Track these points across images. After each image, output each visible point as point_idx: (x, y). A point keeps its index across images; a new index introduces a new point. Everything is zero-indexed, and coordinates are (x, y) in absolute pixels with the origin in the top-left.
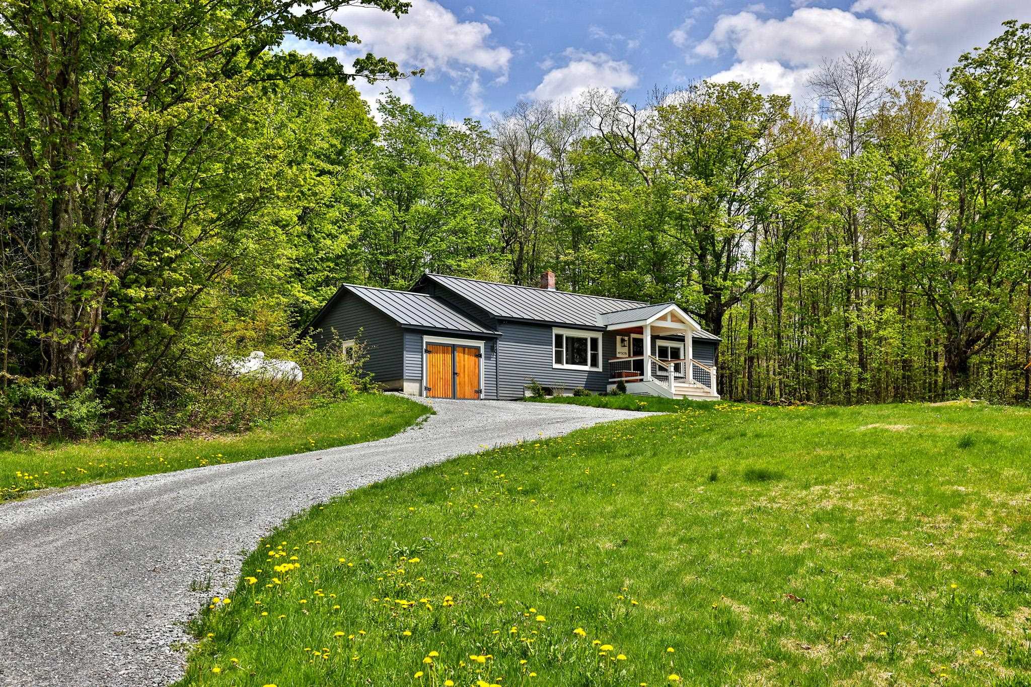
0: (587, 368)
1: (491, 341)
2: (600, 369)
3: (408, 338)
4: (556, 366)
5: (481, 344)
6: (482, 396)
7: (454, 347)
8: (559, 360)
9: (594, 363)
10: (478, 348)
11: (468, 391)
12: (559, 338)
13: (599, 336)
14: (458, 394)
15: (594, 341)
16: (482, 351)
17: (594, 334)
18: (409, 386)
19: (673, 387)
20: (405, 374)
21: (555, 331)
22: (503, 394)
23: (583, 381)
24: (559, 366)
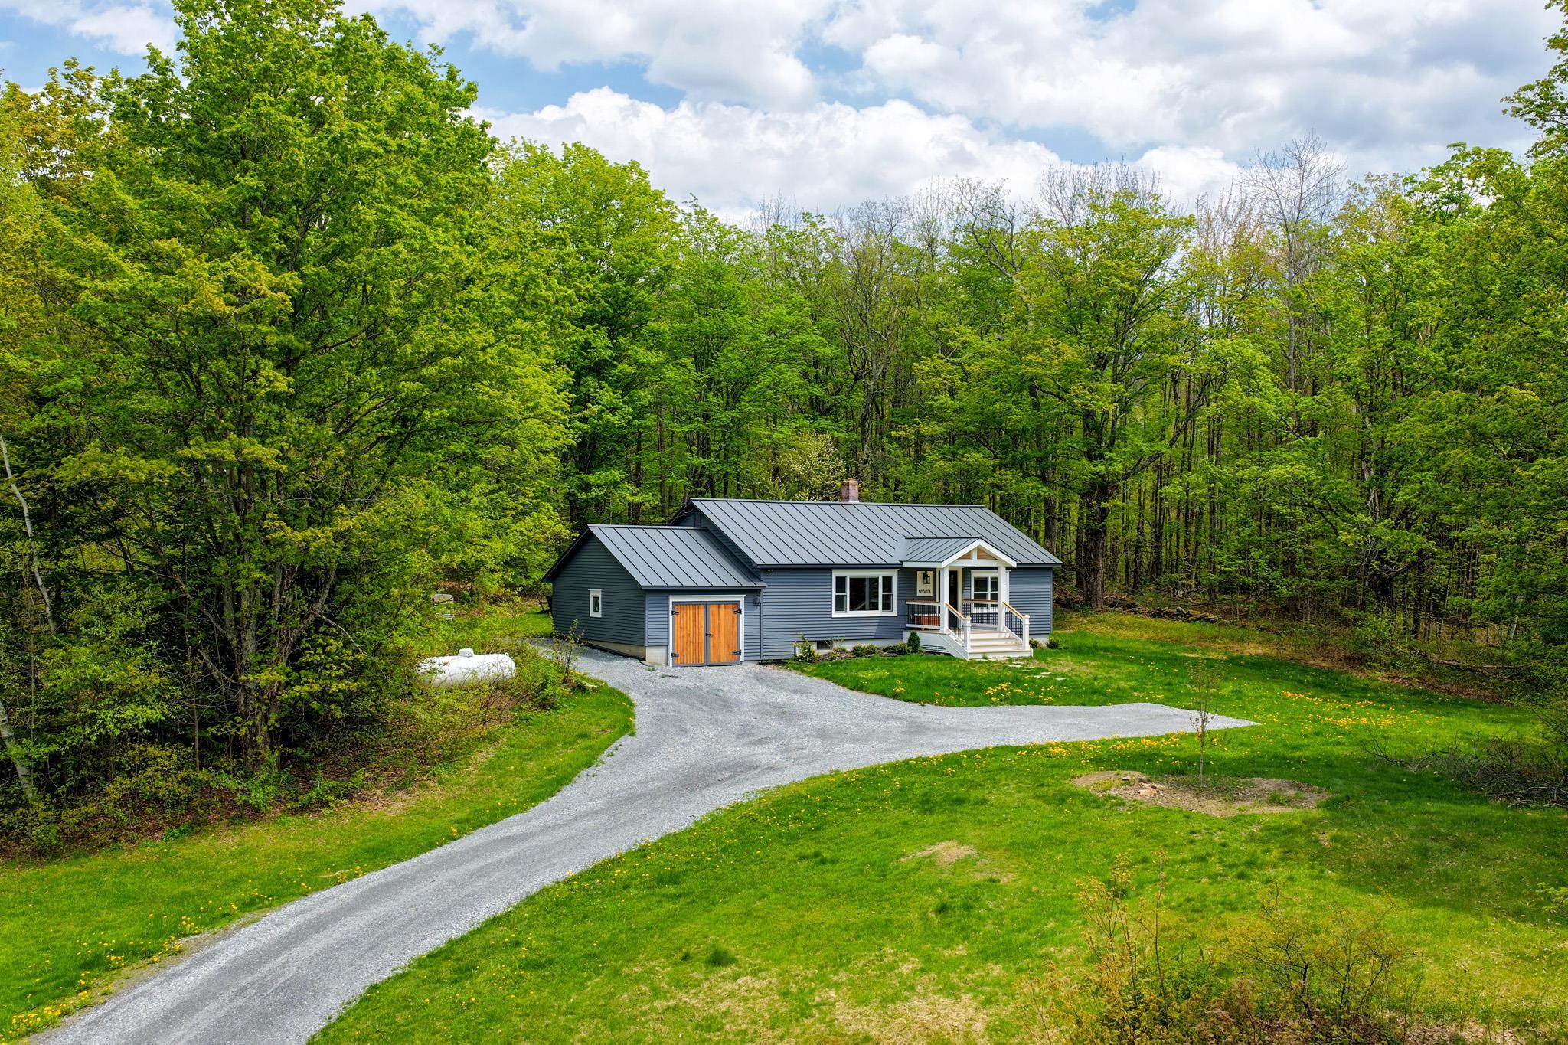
0: (879, 613)
1: (753, 594)
2: (894, 613)
3: (650, 601)
4: (836, 614)
5: (741, 598)
6: (742, 658)
7: (706, 604)
8: (840, 606)
9: (887, 606)
10: (737, 603)
11: (724, 655)
12: (841, 581)
13: (894, 575)
14: (712, 659)
15: (888, 581)
16: (742, 606)
17: (887, 573)
18: (654, 654)
19: (969, 644)
20: (648, 640)
21: (836, 574)
22: (769, 653)
23: (873, 629)
24: (841, 614)
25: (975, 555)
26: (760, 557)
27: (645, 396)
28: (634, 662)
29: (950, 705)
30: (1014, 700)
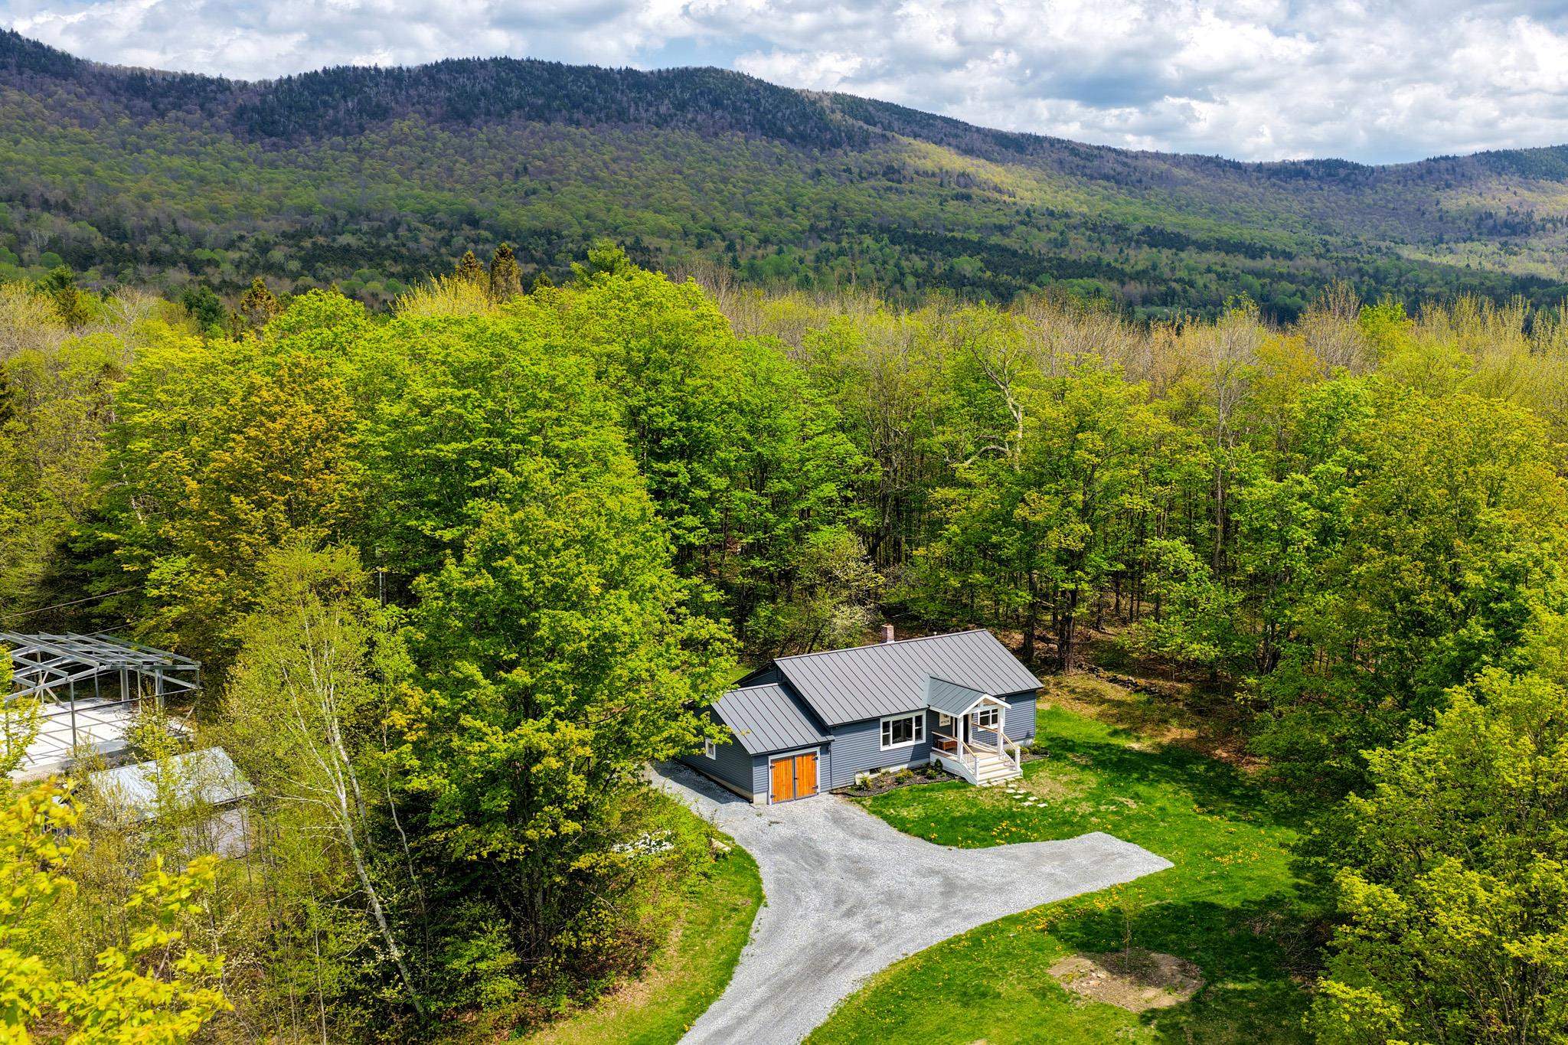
0: (912, 743)
1: (825, 747)
2: (924, 741)
3: (756, 761)
4: (883, 748)
5: (817, 749)
6: (819, 790)
7: (794, 758)
8: (886, 741)
9: (919, 737)
10: (814, 753)
11: (806, 790)
12: (886, 726)
13: (924, 714)
14: (798, 794)
15: (919, 719)
16: (818, 755)
17: (918, 714)
18: (759, 798)
19: (979, 770)
20: (755, 788)
21: (882, 720)
22: (838, 783)
23: (909, 755)
24: (887, 748)
25: (982, 704)
26: (831, 719)
28: (745, 805)
29: (968, 847)
30: (1013, 839)
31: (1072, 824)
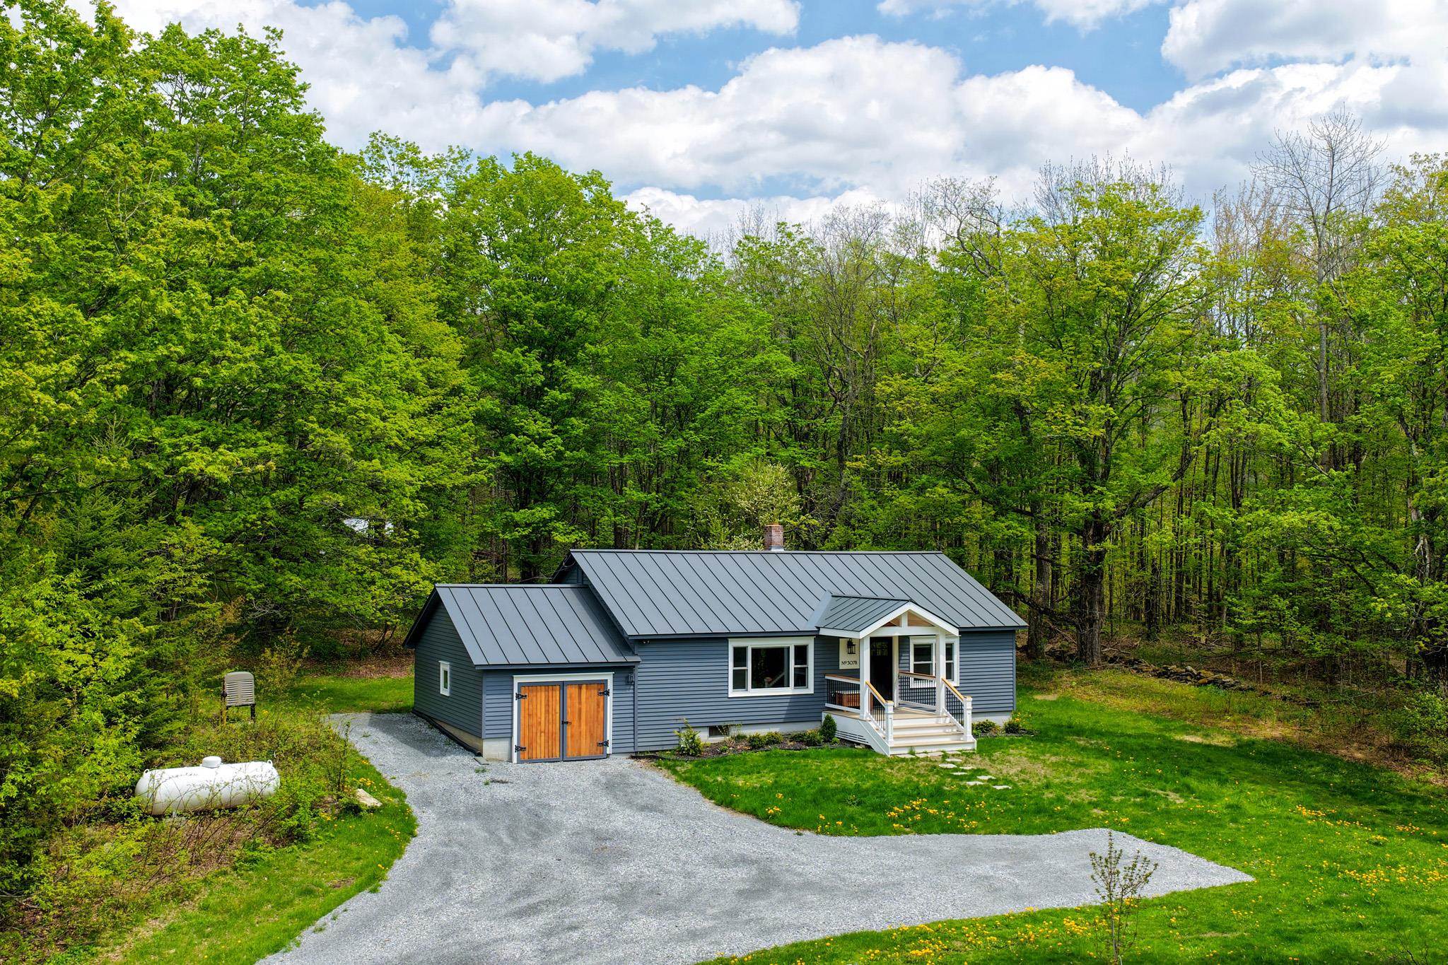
0: (790, 690)
1: (624, 672)
2: (810, 690)
3: (488, 681)
4: (733, 693)
5: (608, 677)
6: (609, 750)
7: (563, 685)
8: (739, 682)
9: (801, 680)
10: (604, 683)
11: (586, 747)
12: (740, 655)
13: (810, 643)
14: (570, 752)
15: (801, 652)
16: (610, 686)
17: (801, 642)
18: (491, 748)
19: (891, 734)
20: (485, 731)
21: (733, 644)
22: (645, 743)
23: (782, 710)
24: (740, 693)
25: (904, 622)
26: (634, 625)
27: (578, 425)
28: (467, 759)
29: (837, 833)
30: (926, 826)
31: (1052, 815)
